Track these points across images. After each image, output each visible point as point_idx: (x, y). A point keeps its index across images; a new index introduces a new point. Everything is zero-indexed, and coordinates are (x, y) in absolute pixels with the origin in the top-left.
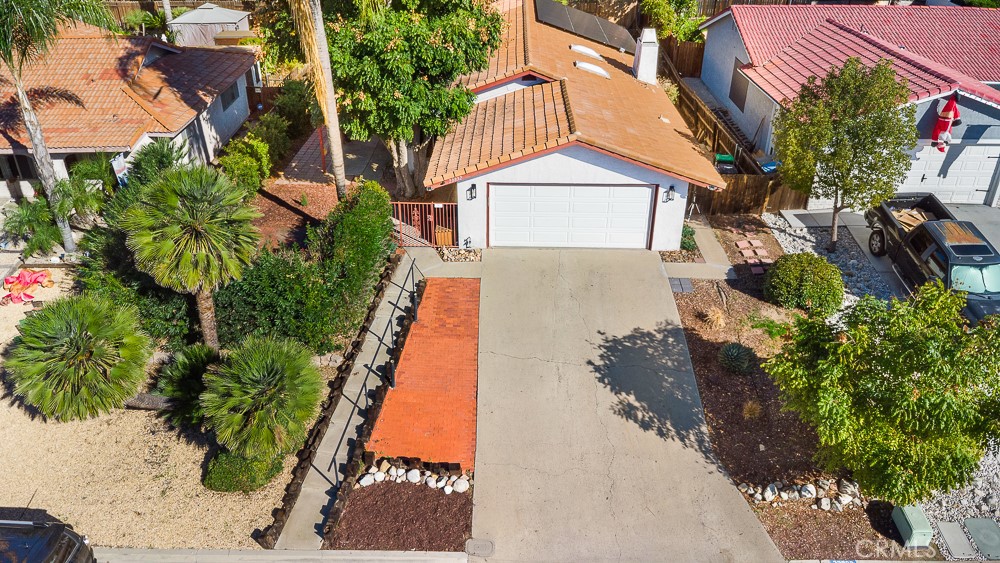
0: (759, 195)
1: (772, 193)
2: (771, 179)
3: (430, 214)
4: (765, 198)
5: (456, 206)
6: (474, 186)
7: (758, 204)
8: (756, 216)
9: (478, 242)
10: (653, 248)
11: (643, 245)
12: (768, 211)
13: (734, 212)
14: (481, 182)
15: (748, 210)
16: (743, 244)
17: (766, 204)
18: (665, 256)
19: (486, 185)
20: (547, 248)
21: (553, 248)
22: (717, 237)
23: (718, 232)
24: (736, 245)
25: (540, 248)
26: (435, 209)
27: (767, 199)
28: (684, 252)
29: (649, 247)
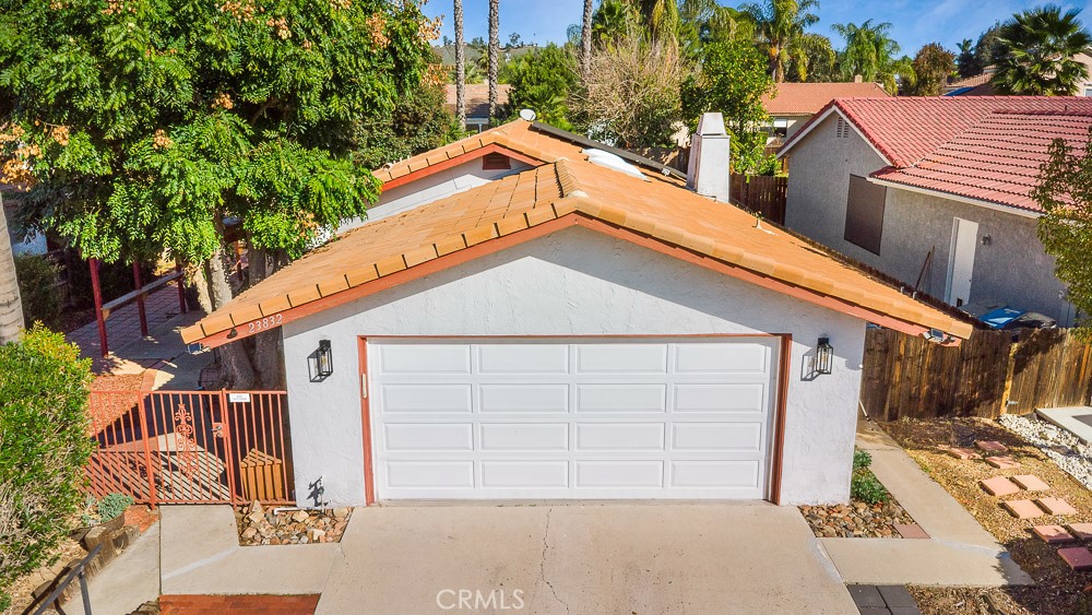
0: (992, 375)
1: (1018, 370)
2: (1015, 340)
3: (218, 420)
4: (1003, 381)
5: (284, 398)
6: (325, 346)
7: (991, 394)
8: (989, 421)
9: (343, 491)
10: (784, 497)
11: (758, 492)
12: (1011, 409)
13: (939, 414)
14: (341, 333)
15: (969, 409)
16: (1000, 486)
17: (1007, 394)
18: (819, 520)
19: (355, 341)
20: (518, 503)
21: (533, 503)
22: (925, 469)
23: (923, 456)
24: (983, 487)
25: (501, 504)
26: (230, 405)
27: (1009, 384)
28: (862, 507)
29: (773, 498)
